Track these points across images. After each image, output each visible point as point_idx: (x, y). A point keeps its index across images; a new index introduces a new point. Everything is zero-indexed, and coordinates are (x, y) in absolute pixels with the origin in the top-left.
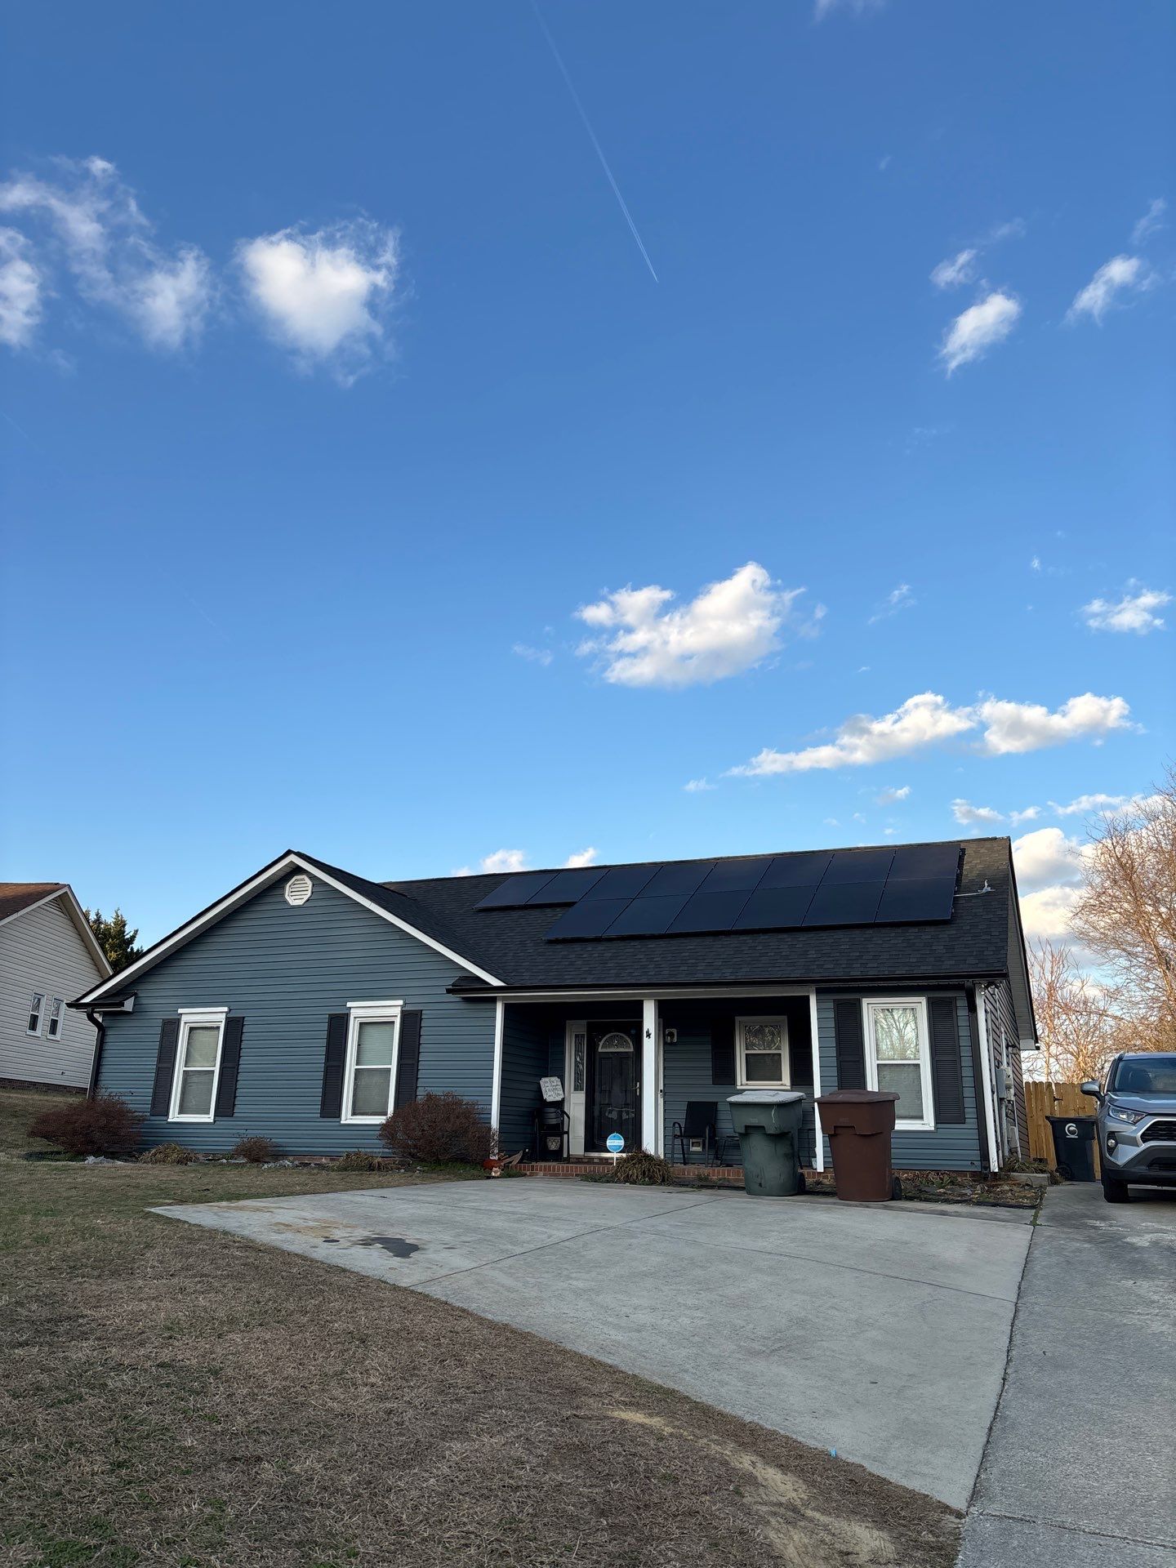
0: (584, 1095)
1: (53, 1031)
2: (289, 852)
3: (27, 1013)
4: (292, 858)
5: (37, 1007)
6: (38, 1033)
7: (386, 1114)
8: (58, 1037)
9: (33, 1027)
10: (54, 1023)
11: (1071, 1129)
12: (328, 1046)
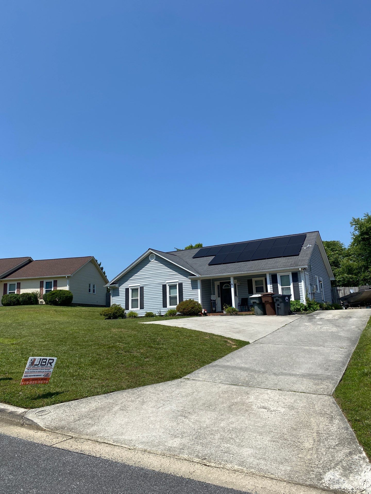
0: (220, 298)
1: (94, 292)
2: (149, 249)
3: (88, 288)
4: (150, 251)
5: (90, 287)
6: (91, 293)
7: (177, 305)
8: (95, 293)
9: (90, 291)
10: (94, 290)
11: (287, 298)
12: (163, 291)
